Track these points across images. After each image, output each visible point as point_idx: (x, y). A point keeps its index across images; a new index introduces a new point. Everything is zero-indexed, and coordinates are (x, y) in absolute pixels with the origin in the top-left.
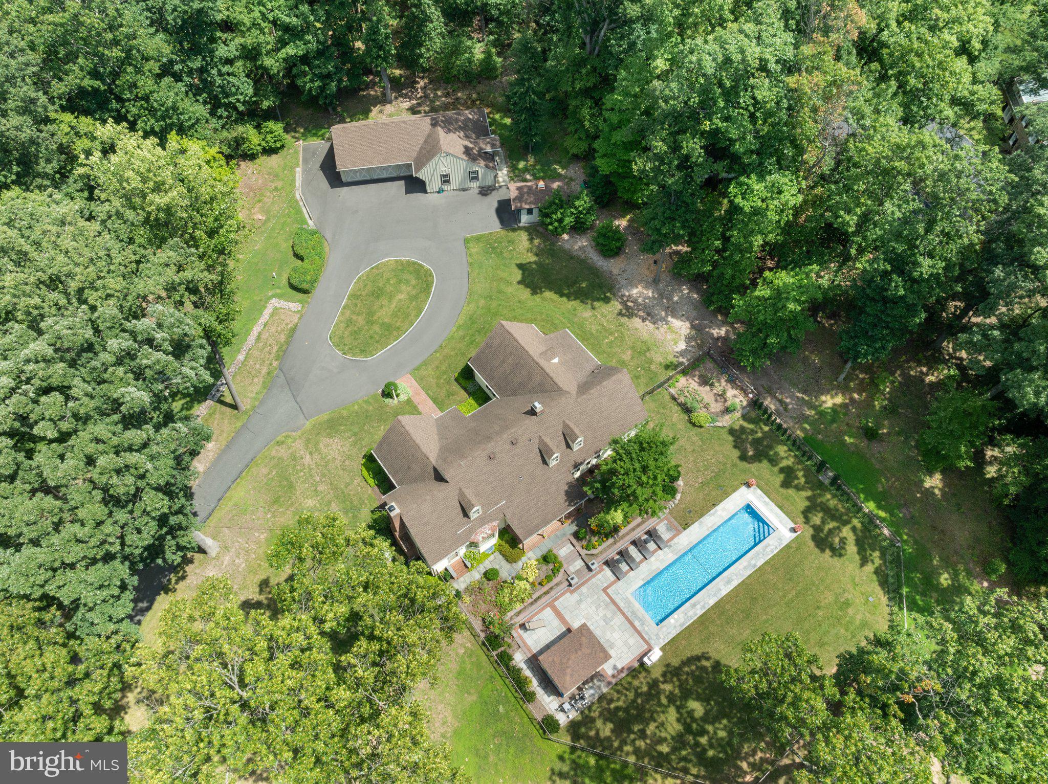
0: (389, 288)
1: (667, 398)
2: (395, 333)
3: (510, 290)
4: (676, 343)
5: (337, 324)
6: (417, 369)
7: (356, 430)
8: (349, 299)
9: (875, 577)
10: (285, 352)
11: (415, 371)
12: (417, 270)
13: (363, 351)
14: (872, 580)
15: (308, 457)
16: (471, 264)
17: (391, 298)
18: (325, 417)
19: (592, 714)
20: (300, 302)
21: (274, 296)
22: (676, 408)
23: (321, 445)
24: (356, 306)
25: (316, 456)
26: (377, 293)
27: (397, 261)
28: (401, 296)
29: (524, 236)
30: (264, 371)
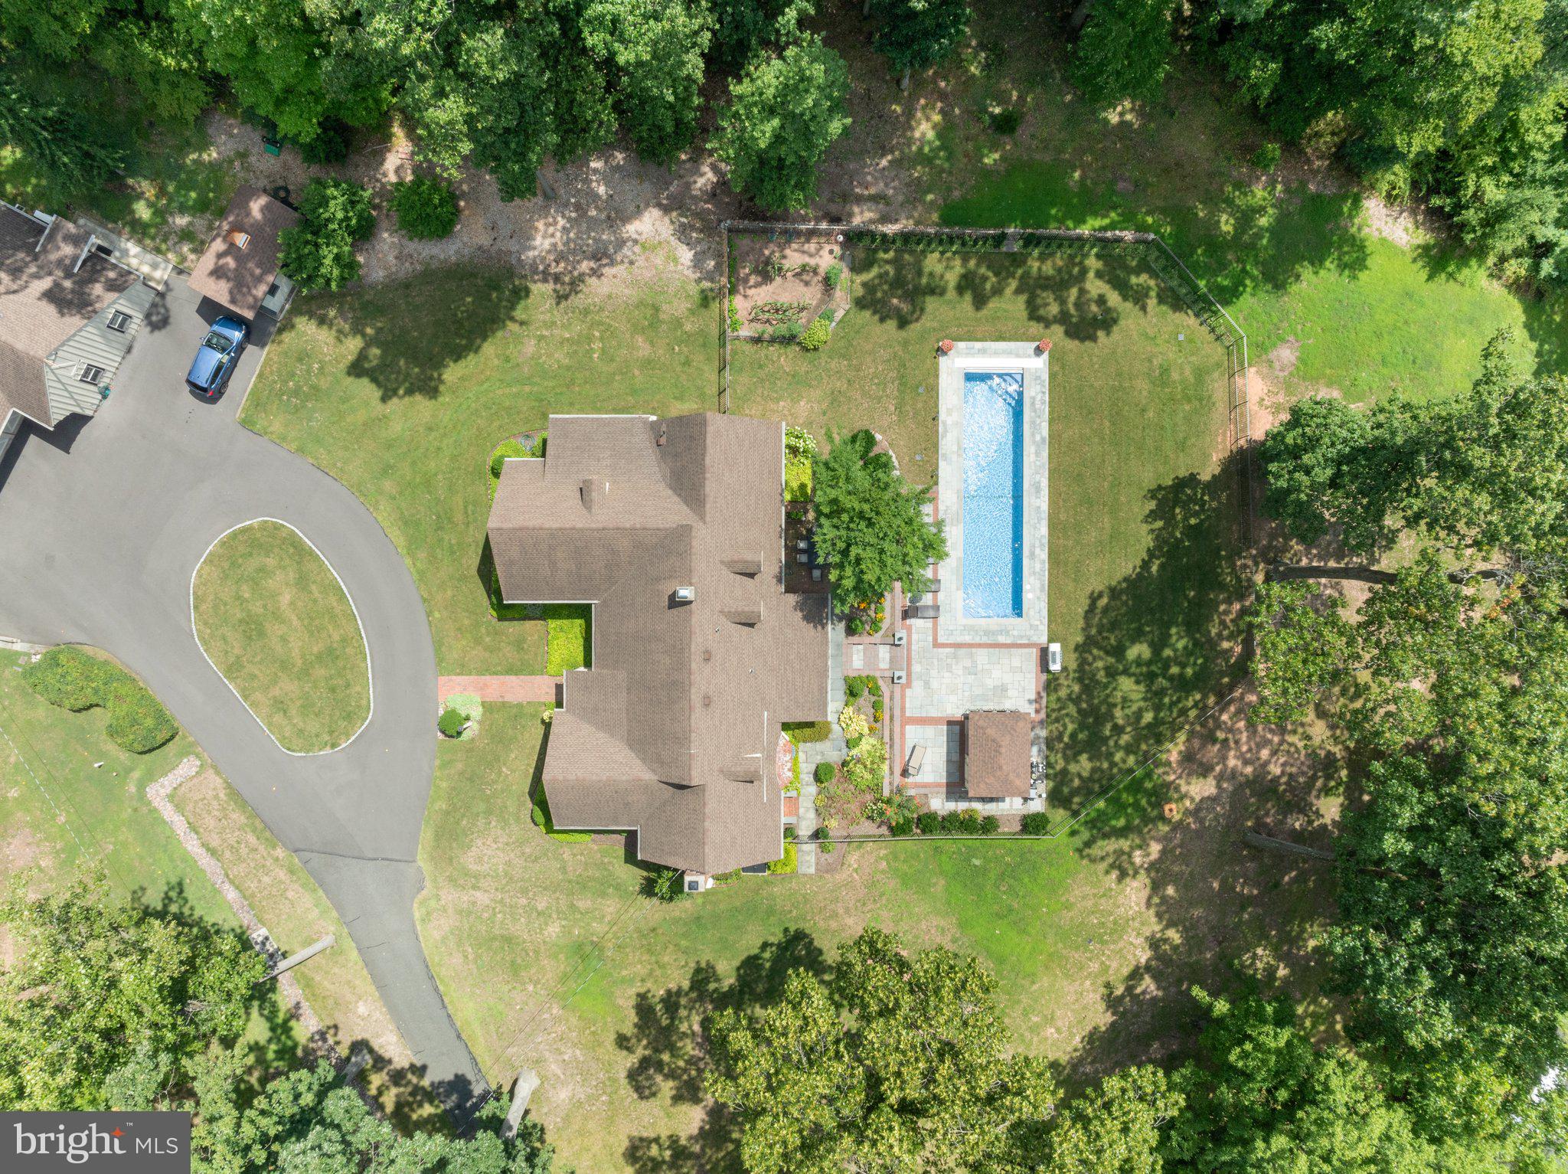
0: (257, 608)
1: (748, 348)
2: (349, 650)
3: (397, 427)
4: (676, 260)
5: (270, 725)
6: (440, 660)
7: (482, 806)
8: (231, 679)
9: (1164, 308)
10: (267, 827)
11: (442, 665)
12: (250, 542)
13: (349, 717)
14: (1164, 315)
15: (478, 894)
16: (301, 450)
17: (277, 616)
18: (427, 835)
19: (1058, 767)
20: (184, 753)
21: (142, 786)
22: (774, 350)
23: (473, 867)
24: (253, 677)
25: (483, 883)
26: (253, 629)
27: (209, 561)
28: (286, 598)
29: (305, 326)
30: (282, 874)
